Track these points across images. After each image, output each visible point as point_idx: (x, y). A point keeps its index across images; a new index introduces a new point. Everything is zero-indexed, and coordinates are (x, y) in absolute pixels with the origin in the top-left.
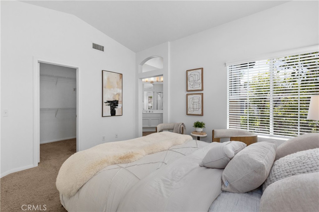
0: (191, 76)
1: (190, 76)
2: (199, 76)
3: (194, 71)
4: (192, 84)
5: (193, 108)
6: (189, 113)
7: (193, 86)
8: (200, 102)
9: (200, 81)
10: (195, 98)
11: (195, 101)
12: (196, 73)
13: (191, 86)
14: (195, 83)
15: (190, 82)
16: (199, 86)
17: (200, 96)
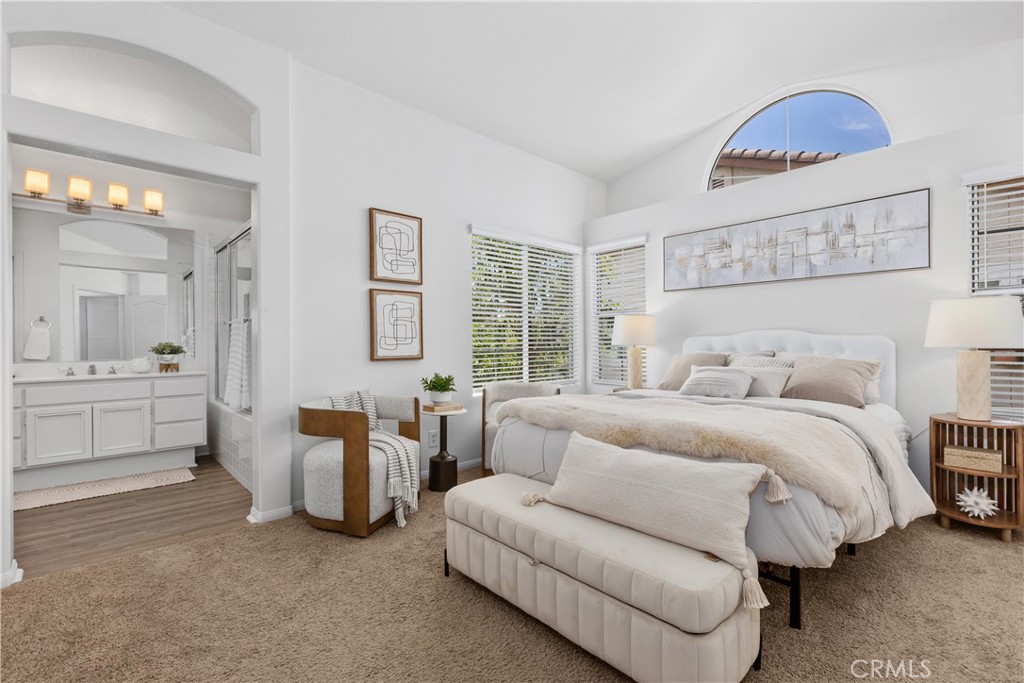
0: (389, 234)
1: (383, 230)
2: (411, 236)
3: (397, 218)
4: (390, 257)
5: (396, 338)
6: (380, 353)
7: (394, 267)
8: (416, 319)
9: (415, 255)
10: (400, 306)
11: (401, 314)
12: (404, 229)
13: (388, 266)
14: (399, 258)
15: (385, 251)
16: (411, 269)
17: (415, 300)
